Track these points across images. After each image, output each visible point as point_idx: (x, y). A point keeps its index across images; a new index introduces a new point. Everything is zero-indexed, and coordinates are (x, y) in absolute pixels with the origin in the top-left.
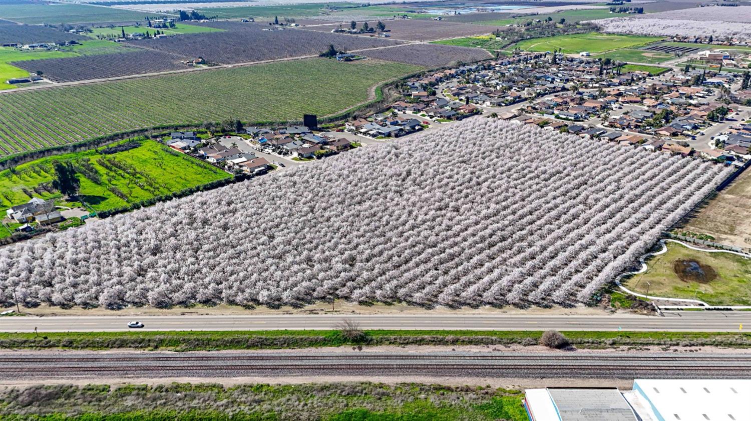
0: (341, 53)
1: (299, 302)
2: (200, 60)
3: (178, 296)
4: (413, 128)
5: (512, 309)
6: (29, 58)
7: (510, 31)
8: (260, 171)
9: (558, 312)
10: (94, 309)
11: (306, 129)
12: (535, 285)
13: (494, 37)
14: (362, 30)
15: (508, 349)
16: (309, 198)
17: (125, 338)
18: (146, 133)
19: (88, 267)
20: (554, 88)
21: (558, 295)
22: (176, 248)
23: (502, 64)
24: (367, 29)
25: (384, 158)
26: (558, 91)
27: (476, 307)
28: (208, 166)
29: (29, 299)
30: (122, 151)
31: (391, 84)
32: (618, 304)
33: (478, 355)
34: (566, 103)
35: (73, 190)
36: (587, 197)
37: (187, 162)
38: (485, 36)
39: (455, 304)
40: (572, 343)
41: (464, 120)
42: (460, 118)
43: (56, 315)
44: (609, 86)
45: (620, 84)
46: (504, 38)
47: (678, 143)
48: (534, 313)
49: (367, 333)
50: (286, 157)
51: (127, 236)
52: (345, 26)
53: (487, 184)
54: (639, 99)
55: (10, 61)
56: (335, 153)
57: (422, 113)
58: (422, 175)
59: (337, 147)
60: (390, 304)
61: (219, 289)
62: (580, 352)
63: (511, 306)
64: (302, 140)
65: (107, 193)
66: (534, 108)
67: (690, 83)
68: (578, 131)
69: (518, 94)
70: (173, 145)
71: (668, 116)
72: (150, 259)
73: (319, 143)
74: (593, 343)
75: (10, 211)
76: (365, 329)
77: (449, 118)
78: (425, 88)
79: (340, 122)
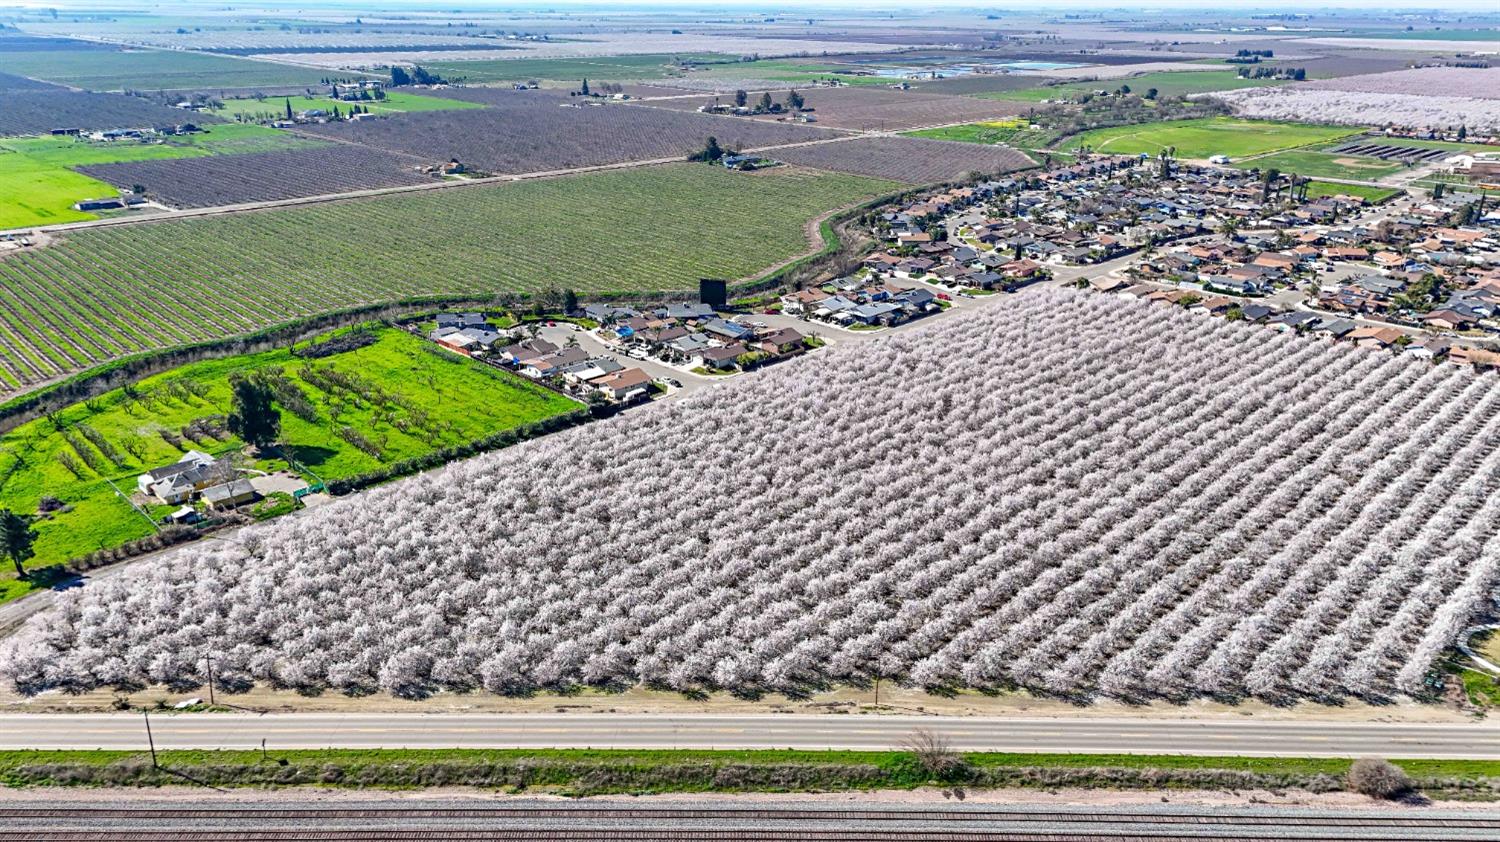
0: (730, 154)
1: (800, 685)
2: (454, 165)
3: (542, 670)
4: (922, 306)
5: (1257, 708)
6: (111, 159)
7: (1055, 112)
8: (636, 396)
9: (1357, 716)
10: (369, 697)
11: (706, 309)
12: (1301, 656)
13: (1025, 123)
14: (759, 108)
15: (1280, 799)
16: (758, 453)
17: (453, 763)
18: (384, 313)
19: (341, 604)
20: (1182, 227)
21: (1356, 675)
22: (514, 563)
23: (1059, 178)
24: (769, 106)
25: (885, 369)
26: (1191, 235)
27: (1181, 701)
28: (528, 385)
29: (226, 674)
30: (343, 351)
31: (849, 216)
32: (1481, 696)
33: (1223, 812)
34: (1216, 259)
35: (271, 432)
36: (1338, 458)
37: (479, 377)
38: (1008, 122)
39: (1134, 695)
40: (1418, 788)
41: (1021, 291)
42: (1012, 287)
43: (294, 711)
44: (1291, 224)
45: (1313, 221)
46: (1045, 125)
47: (1480, 345)
48: (1304, 716)
49: (971, 758)
50: (678, 367)
51: (408, 536)
52: (726, 99)
53: (1119, 427)
54: (1363, 252)
55: (73, 163)
56: (777, 360)
57: (929, 276)
58: (976, 408)
59: (780, 346)
60: (995, 694)
61: (626, 654)
62: (1440, 808)
63: (1256, 700)
64: (704, 331)
65: (333, 442)
66: (1156, 269)
67: (1454, 220)
68: (1265, 316)
69: (1113, 239)
70: (445, 339)
71: (1438, 290)
72: (466, 587)
73: (738, 339)
74: (1462, 787)
75: (145, 480)
76: (962, 749)
77: (988, 287)
78: (921, 224)
79: (769, 295)
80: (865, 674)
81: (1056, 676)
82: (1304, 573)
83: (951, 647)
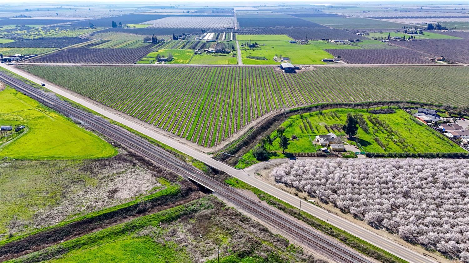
2: (442, 58)
3: (422, 238)
10: (360, 221)
17: (382, 254)
18: (400, 104)
19: (360, 190)
22: (422, 199)
28: (446, 139)
29: (323, 197)
30: (383, 113)
35: (354, 133)
37: (428, 132)
43: (338, 215)
51: (387, 177)
55: (325, 48)
65: (372, 141)
70: (419, 117)
72: (401, 200)
75: (318, 137)
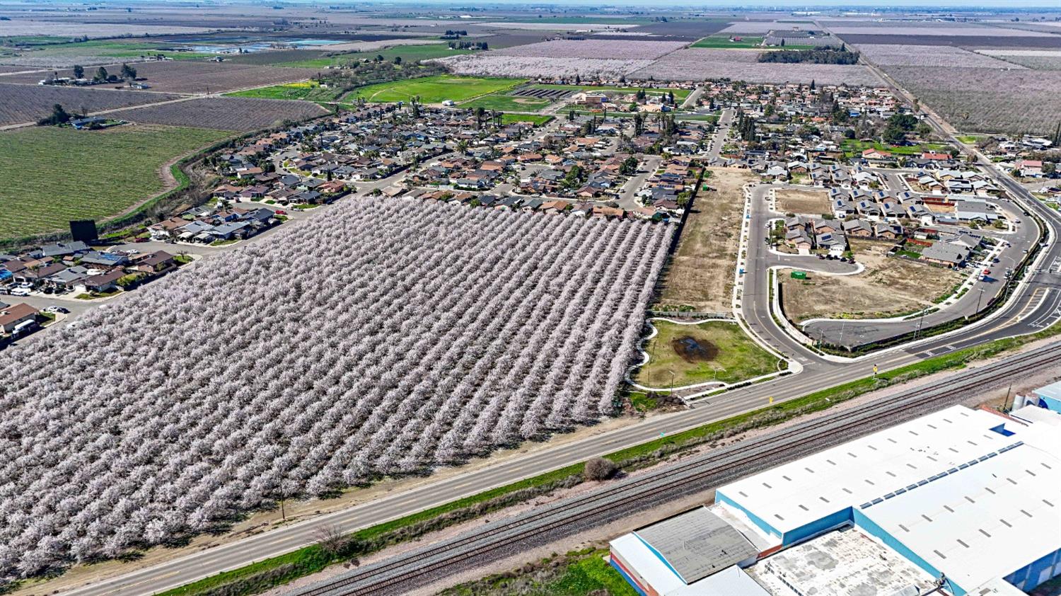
0: (77, 117)
1: (219, 524)
4: (265, 221)
5: (530, 446)
7: (334, 76)
8: (26, 327)
9: (584, 435)
11: (81, 245)
12: (548, 408)
13: (316, 84)
14: (96, 79)
15: (551, 498)
16: (151, 354)
20: (434, 149)
21: (578, 411)
23: (347, 121)
24: (104, 76)
25: (246, 271)
26: (440, 154)
27: (486, 455)
31: (194, 159)
32: (642, 406)
34: (459, 168)
36: (548, 283)
38: (303, 84)
39: (458, 459)
40: (620, 468)
41: (337, 203)
42: (329, 200)
44: (497, 142)
45: (509, 139)
46: (331, 85)
47: (607, 204)
48: (558, 443)
49: (359, 535)
50: (62, 297)
52: (63, 73)
54: (539, 156)
56: (153, 278)
57: (266, 199)
58: (320, 289)
59: (155, 267)
60: (368, 485)
61: (58, 543)
62: (633, 476)
63: (528, 442)
64: (82, 263)
66: (423, 179)
67: (582, 132)
68: (492, 202)
69: (392, 160)
71: (581, 174)
73: (115, 265)
74: (641, 461)
76: (352, 531)
77: (313, 202)
78: (253, 161)
79: (136, 227)
80: (272, 499)
81: (407, 461)
82: (541, 357)
83: (333, 462)
